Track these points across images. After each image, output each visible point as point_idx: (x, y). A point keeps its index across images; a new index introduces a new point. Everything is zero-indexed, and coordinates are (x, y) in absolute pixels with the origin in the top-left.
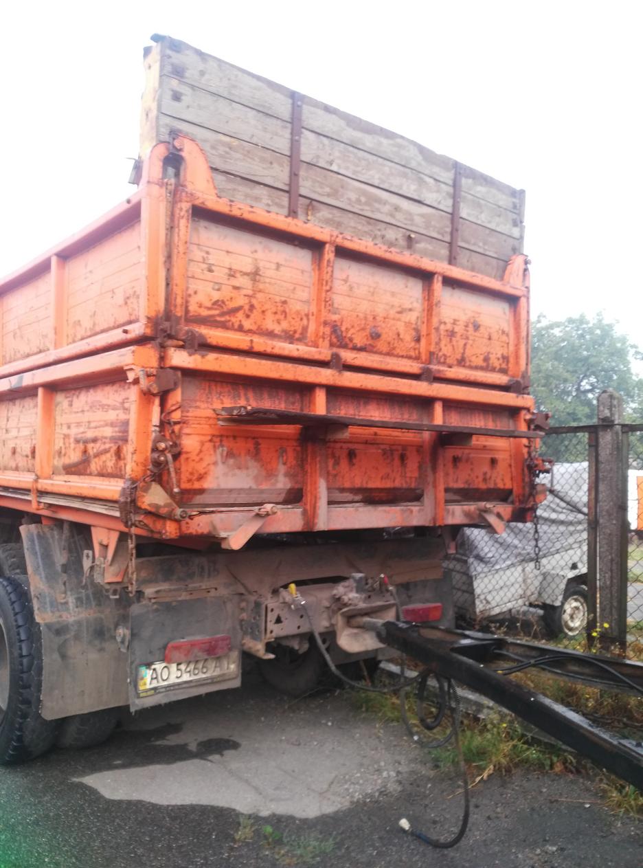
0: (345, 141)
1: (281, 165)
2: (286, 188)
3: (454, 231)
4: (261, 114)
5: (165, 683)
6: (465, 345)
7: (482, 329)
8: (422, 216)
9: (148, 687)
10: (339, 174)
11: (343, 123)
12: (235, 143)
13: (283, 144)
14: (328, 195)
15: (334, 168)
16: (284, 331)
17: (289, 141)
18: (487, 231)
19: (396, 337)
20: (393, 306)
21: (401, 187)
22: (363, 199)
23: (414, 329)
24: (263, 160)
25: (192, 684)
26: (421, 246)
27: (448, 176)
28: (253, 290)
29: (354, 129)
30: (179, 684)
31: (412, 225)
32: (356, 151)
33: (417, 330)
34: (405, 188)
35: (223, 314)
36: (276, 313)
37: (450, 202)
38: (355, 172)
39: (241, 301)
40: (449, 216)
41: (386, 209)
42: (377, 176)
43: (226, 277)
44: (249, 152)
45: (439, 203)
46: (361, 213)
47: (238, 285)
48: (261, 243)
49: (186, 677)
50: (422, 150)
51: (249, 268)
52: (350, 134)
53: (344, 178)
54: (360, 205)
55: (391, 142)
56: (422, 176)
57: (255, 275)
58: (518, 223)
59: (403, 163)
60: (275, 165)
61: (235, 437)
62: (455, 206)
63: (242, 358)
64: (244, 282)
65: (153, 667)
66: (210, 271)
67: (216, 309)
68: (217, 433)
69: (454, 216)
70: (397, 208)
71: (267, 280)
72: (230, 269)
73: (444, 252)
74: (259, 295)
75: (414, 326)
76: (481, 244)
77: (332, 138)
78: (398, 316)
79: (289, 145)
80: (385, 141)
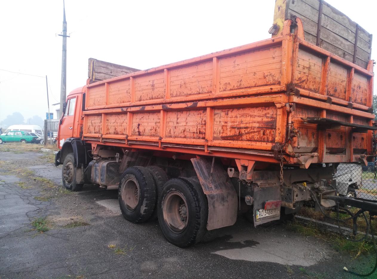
0: (331, 17)
1: (316, 27)
2: (316, 36)
3: (355, 51)
4: (312, 8)
5: (262, 217)
6: (357, 94)
7: (361, 89)
8: (347, 45)
9: (258, 218)
10: (329, 30)
11: (331, 10)
12: (305, 19)
13: (316, 19)
14: (326, 38)
15: (328, 28)
16: (314, 89)
17: (318, 18)
18: (362, 51)
19: (340, 91)
20: (340, 79)
21: (343, 35)
22: (334, 39)
23: (345, 88)
24: (311, 25)
25: (268, 218)
26: (347, 57)
27: (354, 30)
28: (308, 74)
29: (334, 13)
30: (265, 217)
31: (345, 49)
32: (333, 21)
33: (345, 89)
34: (344, 35)
35: (301, 83)
36: (313, 82)
37: (354, 40)
38: (333, 29)
39: (305, 78)
40: (354, 45)
41: (339, 43)
42: (338, 31)
43: (302, 69)
44: (308, 22)
45: (352, 40)
46: (333, 44)
47: (305, 72)
48: (311, 56)
49: (267, 215)
50: (349, 20)
51: (308, 66)
52: (333, 15)
53: (330, 32)
54: (333, 41)
55: (342, 17)
56: (349, 30)
57: (309, 68)
58: (370, 47)
59: (344, 25)
60: (314, 27)
61: (302, 128)
62: (356, 41)
63: (309, 99)
64: (306, 71)
65: (260, 211)
66: (299, 67)
67: (299, 81)
68: (299, 127)
69: (355, 45)
70: (342, 43)
71: (312, 70)
72: (304, 66)
73: (352, 59)
74: (310, 76)
75: (345, 87)
76: (361, 56)
77: (328, 16)
78: (341, 83)
79: (318, 19)
80: (340, 17)
